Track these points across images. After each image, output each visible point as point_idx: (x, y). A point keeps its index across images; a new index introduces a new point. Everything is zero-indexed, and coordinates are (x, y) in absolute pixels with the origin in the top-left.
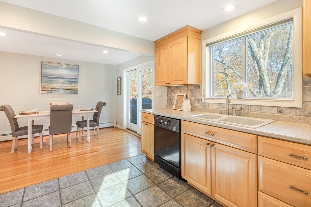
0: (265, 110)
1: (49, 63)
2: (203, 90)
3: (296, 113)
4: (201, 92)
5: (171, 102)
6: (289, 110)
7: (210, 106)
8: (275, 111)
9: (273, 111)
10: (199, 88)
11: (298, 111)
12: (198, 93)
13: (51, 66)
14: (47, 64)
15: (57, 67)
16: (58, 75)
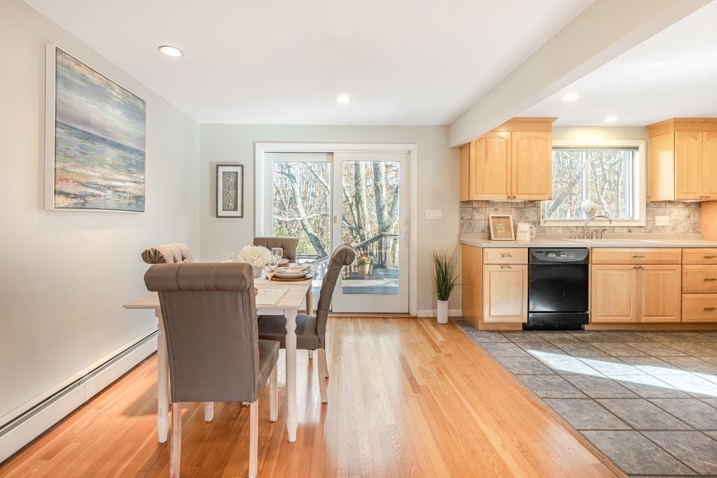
0: (617, 230)
1: (78, 63)
2: (541, 209)
3: (640, 231)
4: (537, 212)
5: (470, 228)
6: (636, 229)
7: (553, 231)
8: (625, 230)
9: (624, 231)
10: (533, 206)
11: (642, 229)
12: (533, 213)
13: (84, 81)
14: (73, 64)
15: (100, 93)
16: (103, 130)
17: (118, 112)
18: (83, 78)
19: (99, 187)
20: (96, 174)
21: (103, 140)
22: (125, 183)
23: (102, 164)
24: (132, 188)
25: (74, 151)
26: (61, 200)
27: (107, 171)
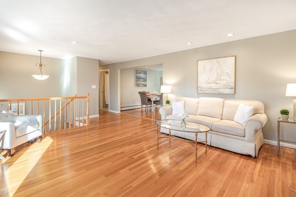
15: (140, 73)
16: (141, 77)
17: (143, 74)
18: (138, 72)
19: (140, 84)
20: (140, 83)
21: (141, 78)
22: (144, 83)
23: (140, 81)
24: (145, 84)
25: (137, 80)
26: (136, 86)
27: (141, 82)
